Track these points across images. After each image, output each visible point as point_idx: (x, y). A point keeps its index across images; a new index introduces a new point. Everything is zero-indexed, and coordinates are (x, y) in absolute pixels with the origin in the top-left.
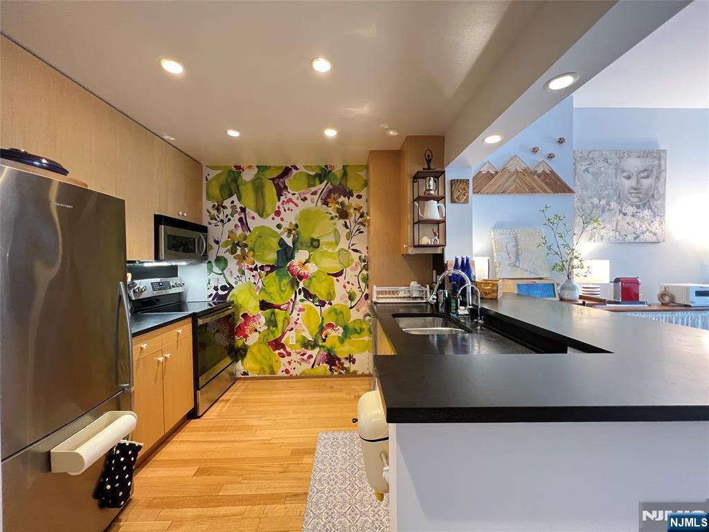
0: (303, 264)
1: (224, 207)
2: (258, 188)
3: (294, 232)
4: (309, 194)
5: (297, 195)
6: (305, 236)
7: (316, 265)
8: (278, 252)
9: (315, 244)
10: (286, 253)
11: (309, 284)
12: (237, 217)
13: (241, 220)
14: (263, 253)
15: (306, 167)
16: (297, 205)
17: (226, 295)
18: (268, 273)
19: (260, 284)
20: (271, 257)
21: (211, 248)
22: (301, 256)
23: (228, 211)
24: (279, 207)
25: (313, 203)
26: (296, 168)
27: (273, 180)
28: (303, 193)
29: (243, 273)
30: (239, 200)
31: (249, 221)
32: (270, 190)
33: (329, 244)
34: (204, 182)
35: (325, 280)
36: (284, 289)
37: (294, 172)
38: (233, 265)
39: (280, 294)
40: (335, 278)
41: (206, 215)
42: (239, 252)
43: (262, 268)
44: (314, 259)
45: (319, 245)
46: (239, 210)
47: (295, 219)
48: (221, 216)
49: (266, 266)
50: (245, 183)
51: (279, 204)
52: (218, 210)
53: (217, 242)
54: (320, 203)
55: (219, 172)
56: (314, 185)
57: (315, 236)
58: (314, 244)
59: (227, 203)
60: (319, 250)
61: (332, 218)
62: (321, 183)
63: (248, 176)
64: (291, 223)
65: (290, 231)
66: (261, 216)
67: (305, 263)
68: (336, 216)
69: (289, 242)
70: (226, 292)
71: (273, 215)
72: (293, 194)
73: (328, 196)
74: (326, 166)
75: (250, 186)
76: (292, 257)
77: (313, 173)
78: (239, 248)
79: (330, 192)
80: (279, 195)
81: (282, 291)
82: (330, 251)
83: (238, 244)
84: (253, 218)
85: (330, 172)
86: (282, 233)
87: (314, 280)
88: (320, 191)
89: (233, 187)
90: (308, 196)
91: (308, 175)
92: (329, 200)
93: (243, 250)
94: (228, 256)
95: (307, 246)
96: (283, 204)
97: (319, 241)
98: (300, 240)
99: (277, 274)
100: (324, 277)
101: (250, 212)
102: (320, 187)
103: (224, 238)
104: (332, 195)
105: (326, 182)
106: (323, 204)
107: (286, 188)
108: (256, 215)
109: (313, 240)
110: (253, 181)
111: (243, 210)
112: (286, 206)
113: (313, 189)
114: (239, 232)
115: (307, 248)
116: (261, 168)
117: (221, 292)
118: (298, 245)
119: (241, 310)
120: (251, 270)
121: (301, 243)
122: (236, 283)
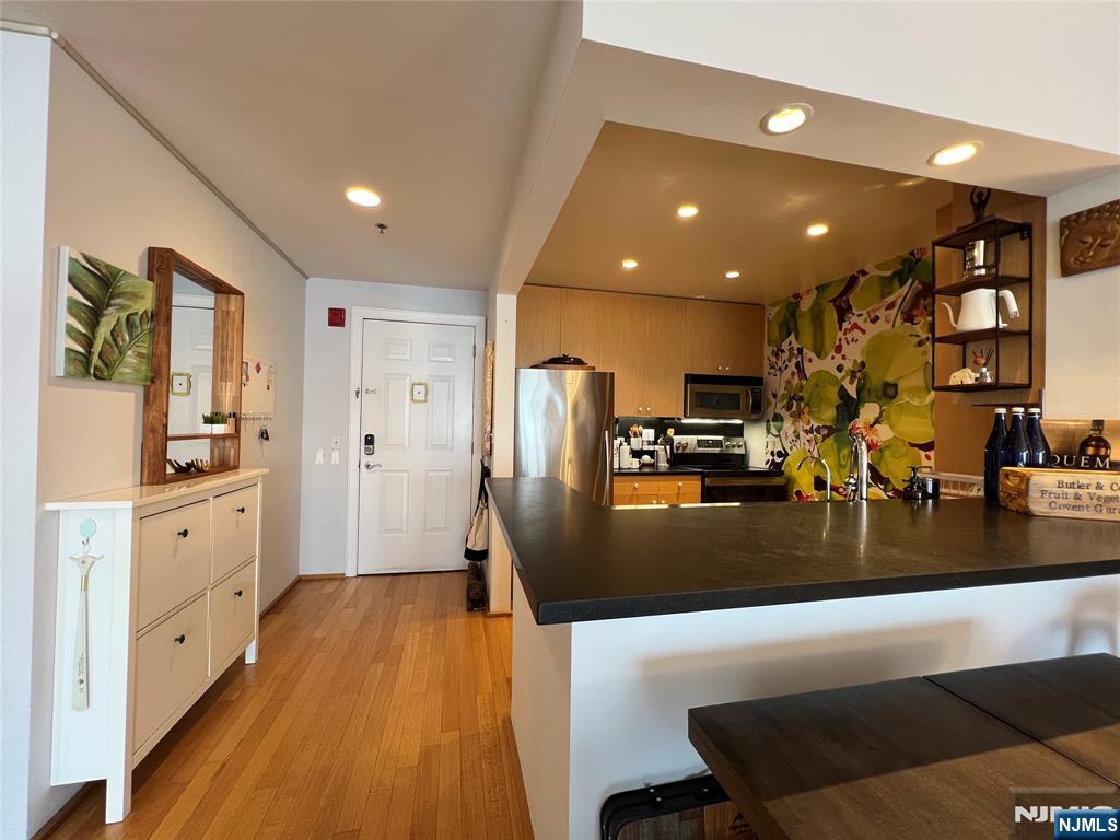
0: (872, 426)
1: (783, 351)
2: (817, 316)
3: (859, 374)
4: (882, 310)
5: (865, 315)
6: (875, 380)
7: (891, 427)
8: (837, 407)
9: (890, 391)
10: (848, 408)
11: (880, 459)
12: (794, 361)
13: (797, 365)
14: (820, 409)
15: (878, 267)
16: (864, 332)
17: (782, 463)
18: (825, 437)
19: (816, 454)
20: (829, 414)
21: (769, 403)
22: (869, 411)
23: (786, 356)
24: (840, 340)
25: (889, 323)
26: (864, 273)
27: (834, 301)
28: (874, 310)
29: (798, 437)
30: (797, 338)
31: (806, 364)
32: (831, 315)
33: (914, 391)
34: (766, 324)
35: (905, 455)
36: (843, 463)
37: (862, 279)
38: (788, 426)
39: (838, 471)
40: (922, 453)
41: (766, 362)
42: (794, 409)
43: (818, 430)
44: (888, 418)
45: (896, 393)
46: (796, 352)
47: (862, 354)
48: (780, 364)
49: (824, 427)
50: (804, 314)
51: (840, 334)
52: (777, 355)
53: (775, 396)
54: (899, 322)
55: (777, 308)
56: (890, 293)
57: (890, 379)
59: (785, 346)
60: (896, 402)
61: (920, 344)
62: (902, 285)
63: (806, 304)
64: (855, 361)
65: (853, 374)
66: (819, 356)
67: (874, 424)
68: (928, 339)
69: (853, 393)
70: (781, 459)
71: (833, 353)
72: (860, 315)
73: (915, 304)
74: (912, 253)
75: (808, 318)
76: (856, 415)
77: (889, 273)
78: (795, 403)
79: (918, 296)
80: (841, 321)
81: (841, 466)
82: (916, 402)
83: (794, 398)
84: (810, 360)
85: (919, 260)
86: (844, 378)
87: (887, 453)
88: (900, 300)
89: (792, 325)
90: (882, 313)
91: (883, 278)
92: (915, 312)
93: (799, 405)
94: (784, 413)
95: (877, 397)
96: (845, 334)
97: (896, 386)
98: (868, 386)
99: (836, 441)
100: (903, 450)
101: (808, 353)
102: (901, 293)
103: (781, 391)
104: (922, 301)
105: (910, 281)
106: (905, 321)
107: (850, 308)
108: (812, 355)
109: (887, 385)
110: (811, 310)
111: (800, 351)
112: (849, 336)
113: (889, 300)
114: (796, 381)
115: (877, 400)
116: (821, 289)
117: (778, 460)
118: (865, 394)
119: (796, 485)
120: (807, 432)
121: (869, 391)
122: (791, 448)
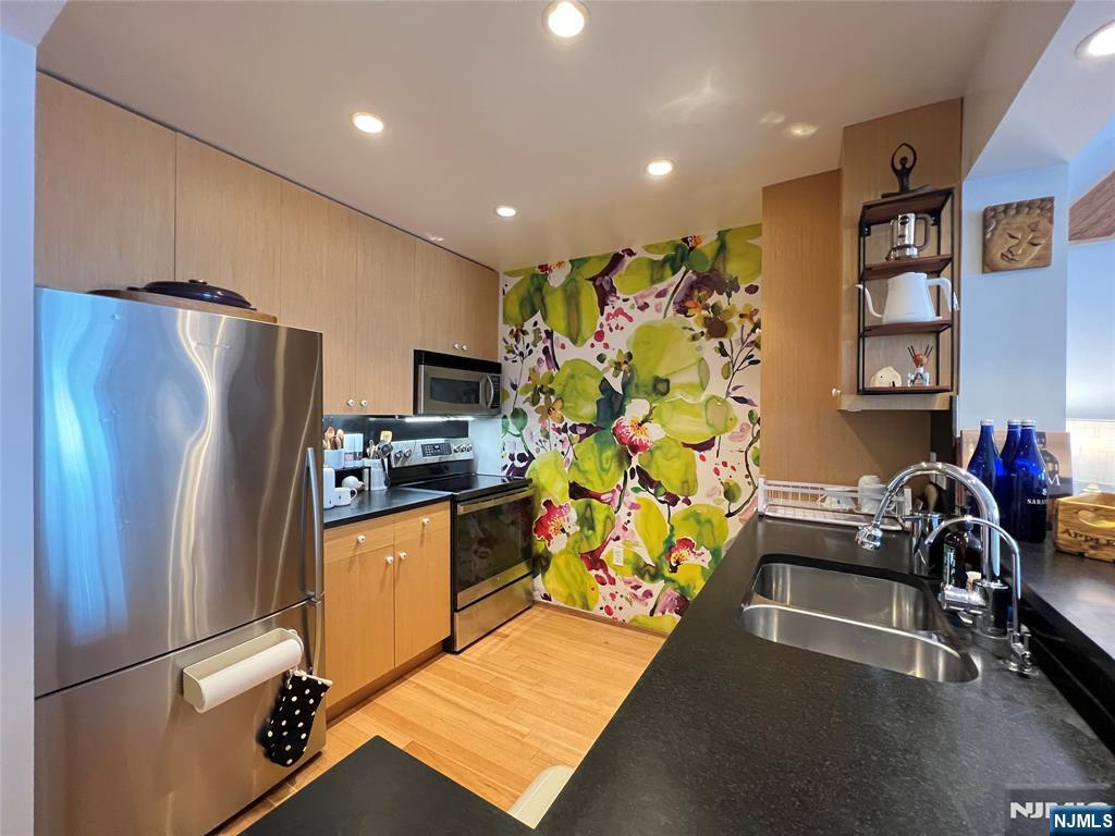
0: (640, 425)
1: (525, 333)
2: (571, 296)
3: (624, 367)
4: (653, 297)
5: (632, 301)
6: (644, 375)
7: (663, 426)
8: (598, 402)
9: (662, 387)
10: (612, 404)
11: (650, 462)
12: (541, 345)
13: (546, 351)
14: (576, 404)
15: (648, 248)
16: (630, 319)
17: (525, 468)
18: (582, 437)
19: (570, 456)
20: (588, 411)
21: (507, 395)
22: (636, 408)
23: (529, 339)
24: (602, 326)
25: (661, 312)
26: (631, 253)
27: (593, 279)
28: (643, 296)
29: (547, 436)
30: (545, 319)
31: (557, 350)
32: (589, 296)
33: (687, 388)
34: (501, 297)
35: (678, 456)
36: (606, 466)
37: (628, 260)
38: (533, 422)
39: (600, 475)
40: (697, 453)
41: (501, 345)
42: (542, 403)
43: (574, 428)
44: (659, 416)
45: (668, 389)
46: (543, 335)
47: (628, 343)
48: (521, 347)
49: (581, 425)
50: (554, 290)
51: (602, 319)
52: (517, 338)
53: (514, 387)
54: (671, 311)
55: (519, 279)
56: (661, 279)
57: (661, 374)
58: (660, 387)
59: (528, 326)
60: (668, 398)
61: (694, 338)
62: (674, 273)
63: (557, 279)
64: (620, 351)
65: (618, 366)
66: (574, 342)
67: (643, 422)
68: (702, 333)
69: (617, 385)
70: (524, 464)
71: (592, 340)
72: (625, 300)
73: (688, 296)
74: (685, 240)
75: (559, 296)
76: (621, 412)
77: (660, 257)
78: (542, 396)
79: (692, 287)
80: (603, 304)
81: (603, 470)
82: (690, 400)
83: (541, 390)
84: (563, 347)
85: (692, 249)
86: (606, 369)
87: (658, 454)
88: (672, 289)
89: (537, 300)
90: (652, 301)
91: (652, 262)
92: (688, 304)
93: (548, 399)
94: (527, 408)
95: (646, 392)
96: (608, 319)
97: (667, 381)
98: (636, 381)
99: (596, 441)
100: (675, 450)
101: (559, 337)
102: (672, 281)
103: (523, 382)
104: (696, 293)
105: (684, 269)
106: (678, 312)
107: (613, 290)
108: (567, 341)
109: (658, 380)
110: (564, 286)
111: (549, 334)
112: (613, 323)
113: (660, 287)
114: (544, 369)
115: (647, 395)
116: (576, 263)
117: (518, 464)
118: (631, 390)
119: (544, 494)
120: (559, 431)
121: (636, 386)
122: (538, 451)
